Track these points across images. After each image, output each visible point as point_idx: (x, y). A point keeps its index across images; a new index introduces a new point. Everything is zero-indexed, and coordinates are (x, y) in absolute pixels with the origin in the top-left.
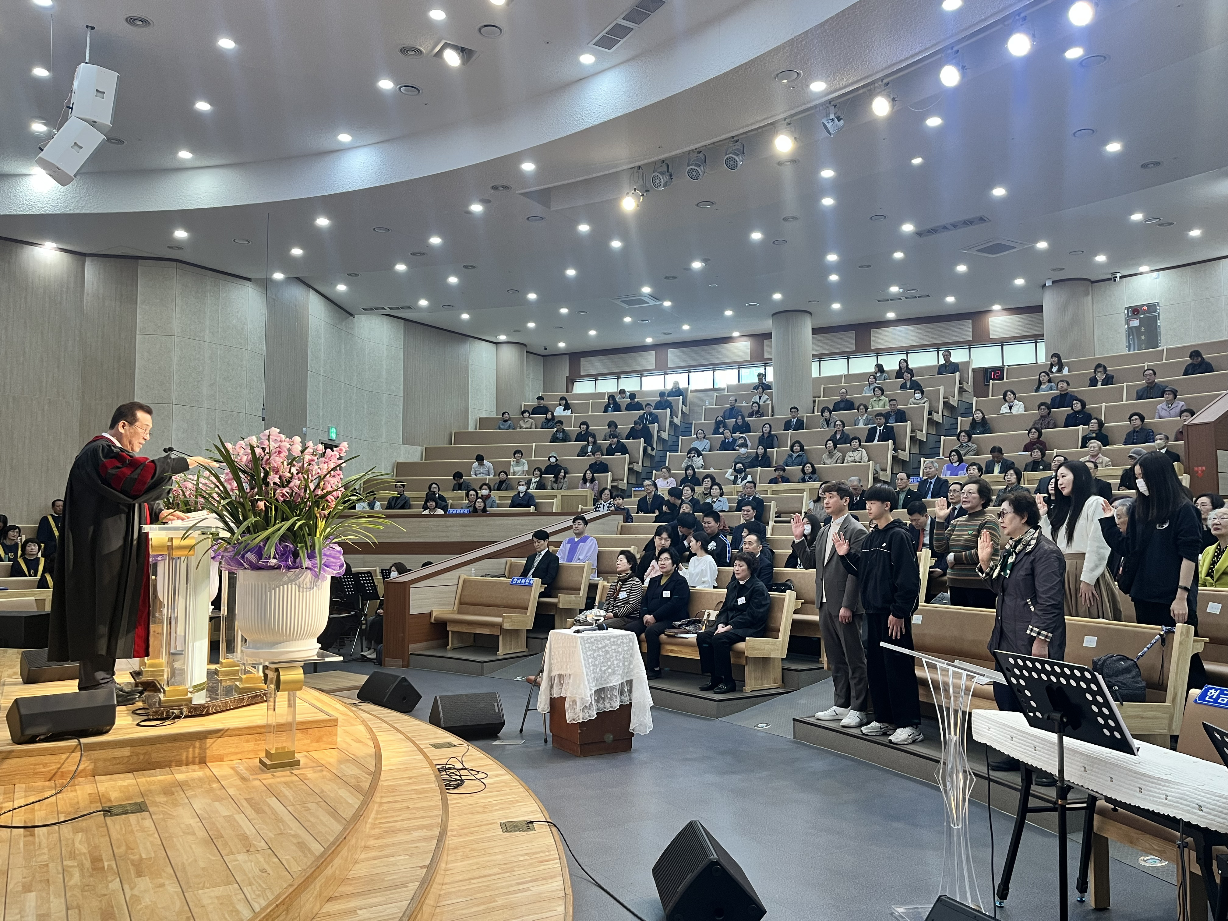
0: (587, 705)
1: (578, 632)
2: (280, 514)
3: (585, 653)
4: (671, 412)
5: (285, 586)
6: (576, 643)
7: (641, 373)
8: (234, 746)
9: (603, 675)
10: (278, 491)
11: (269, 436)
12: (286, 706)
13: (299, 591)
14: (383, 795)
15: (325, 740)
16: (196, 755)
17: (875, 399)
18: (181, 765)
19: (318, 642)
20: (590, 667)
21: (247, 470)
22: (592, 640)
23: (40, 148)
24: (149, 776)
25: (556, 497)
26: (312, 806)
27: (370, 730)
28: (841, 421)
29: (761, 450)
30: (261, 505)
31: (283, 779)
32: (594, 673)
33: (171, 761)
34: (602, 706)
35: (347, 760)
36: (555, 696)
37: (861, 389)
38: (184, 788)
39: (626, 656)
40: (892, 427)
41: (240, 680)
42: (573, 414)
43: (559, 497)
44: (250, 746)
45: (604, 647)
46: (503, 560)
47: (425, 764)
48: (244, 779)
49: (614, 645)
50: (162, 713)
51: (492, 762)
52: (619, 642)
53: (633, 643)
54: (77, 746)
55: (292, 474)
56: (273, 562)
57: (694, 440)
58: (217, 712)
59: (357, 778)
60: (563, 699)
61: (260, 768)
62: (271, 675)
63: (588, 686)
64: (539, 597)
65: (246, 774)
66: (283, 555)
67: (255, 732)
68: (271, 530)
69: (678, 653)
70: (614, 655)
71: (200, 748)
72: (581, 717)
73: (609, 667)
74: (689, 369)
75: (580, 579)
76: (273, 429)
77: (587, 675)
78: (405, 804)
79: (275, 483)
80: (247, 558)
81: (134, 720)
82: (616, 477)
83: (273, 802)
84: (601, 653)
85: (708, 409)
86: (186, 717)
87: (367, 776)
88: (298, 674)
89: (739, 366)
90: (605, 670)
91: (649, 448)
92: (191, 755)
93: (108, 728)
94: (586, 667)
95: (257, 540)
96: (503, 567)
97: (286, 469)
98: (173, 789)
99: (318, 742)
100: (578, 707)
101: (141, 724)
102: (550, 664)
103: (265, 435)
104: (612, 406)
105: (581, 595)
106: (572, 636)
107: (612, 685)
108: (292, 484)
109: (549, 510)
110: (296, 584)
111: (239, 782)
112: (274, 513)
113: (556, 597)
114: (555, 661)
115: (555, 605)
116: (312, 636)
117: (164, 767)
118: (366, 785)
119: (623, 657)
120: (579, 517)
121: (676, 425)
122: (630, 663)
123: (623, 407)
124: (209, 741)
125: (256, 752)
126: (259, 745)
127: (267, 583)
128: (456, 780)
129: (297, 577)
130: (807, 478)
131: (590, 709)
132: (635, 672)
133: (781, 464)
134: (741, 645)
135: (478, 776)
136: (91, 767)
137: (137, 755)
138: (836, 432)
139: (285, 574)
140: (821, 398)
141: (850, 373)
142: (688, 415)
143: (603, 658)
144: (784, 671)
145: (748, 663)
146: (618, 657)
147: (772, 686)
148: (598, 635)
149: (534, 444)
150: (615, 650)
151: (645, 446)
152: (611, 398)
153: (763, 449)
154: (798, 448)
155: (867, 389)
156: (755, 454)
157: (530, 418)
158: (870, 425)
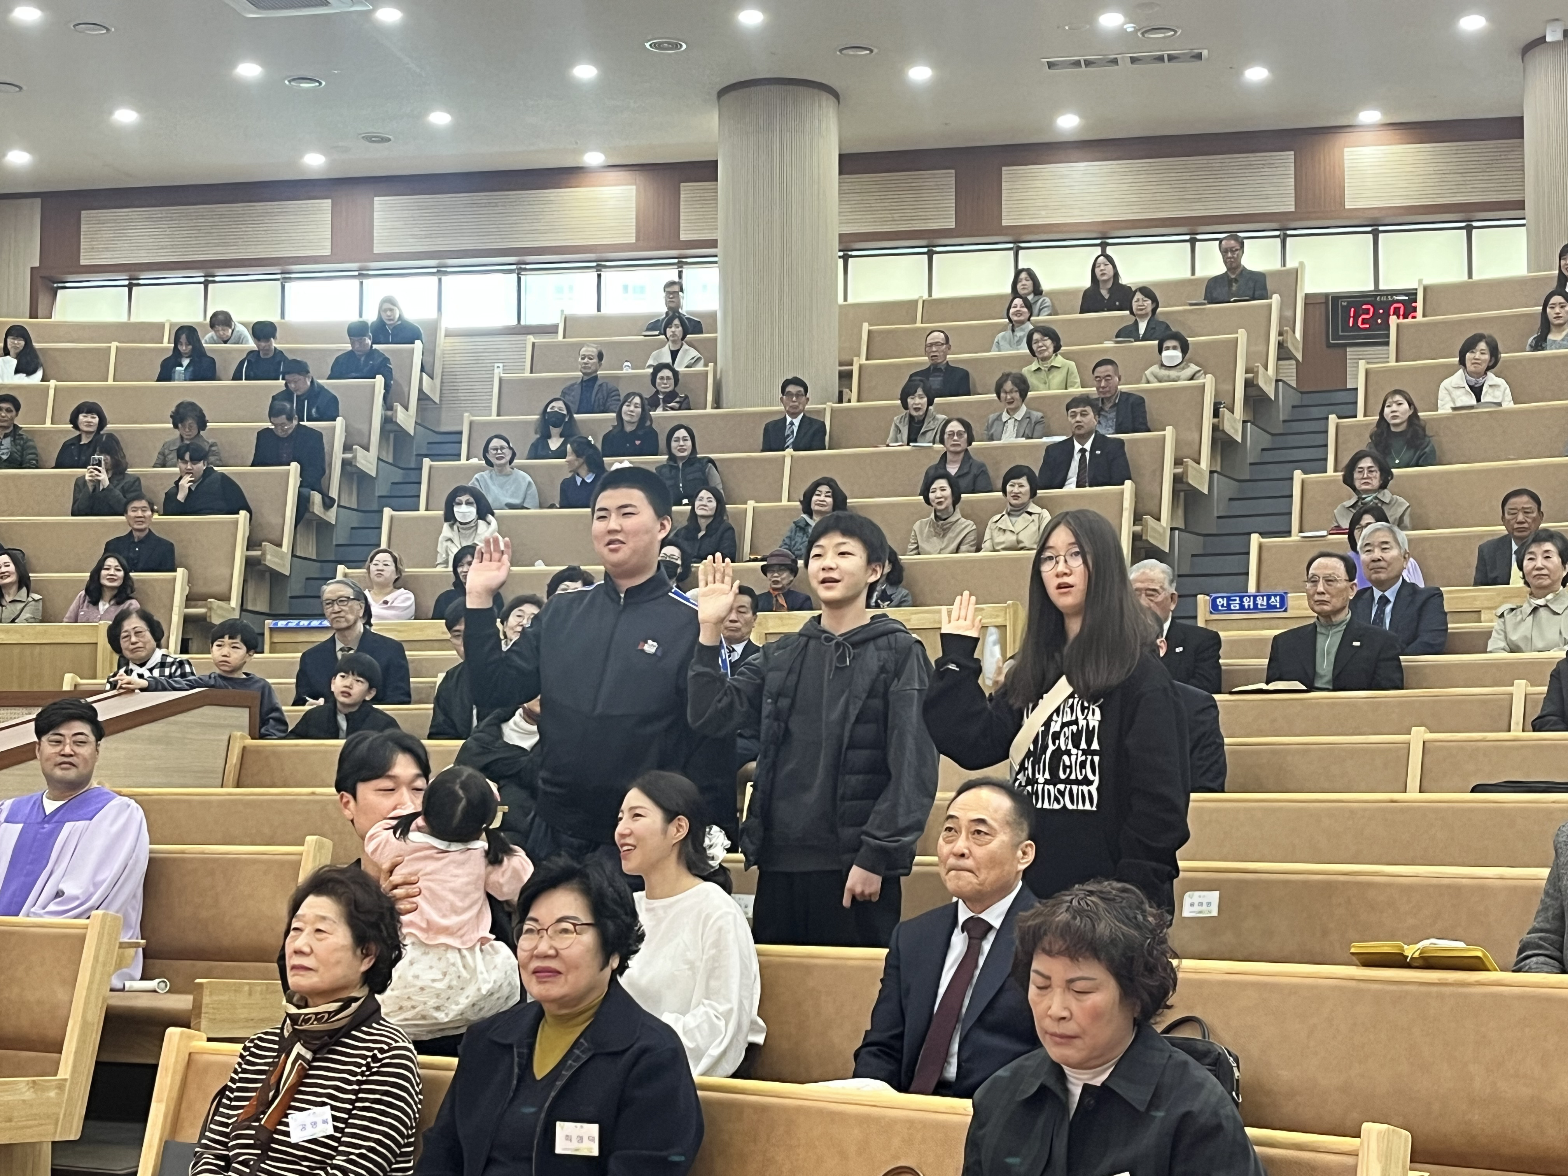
4: (387, 387)
7: (284, 269)
17: (1034, 366)
28: (962, 422)
29: (704, 505)
37: (986, 338)
40: (1120, 444)
42: (52, 383)
57: (475, 470)
74: (441, 263)
82: (201, 589)
85: (511, 381)
89: (602, 260)
91: (317, 497)
104: (186, 362)
105: (65, 1071)
123: (228, 365)
138: (944, 458)
140: (863, 361)
141: (936, 295)
142: (438, 407)
151: (305, 490)
152: (183, 338)
153: (714, 504)
154: (830, 500)
155: (1003, 337)
156: (687, 516)
158: (1043, 440)
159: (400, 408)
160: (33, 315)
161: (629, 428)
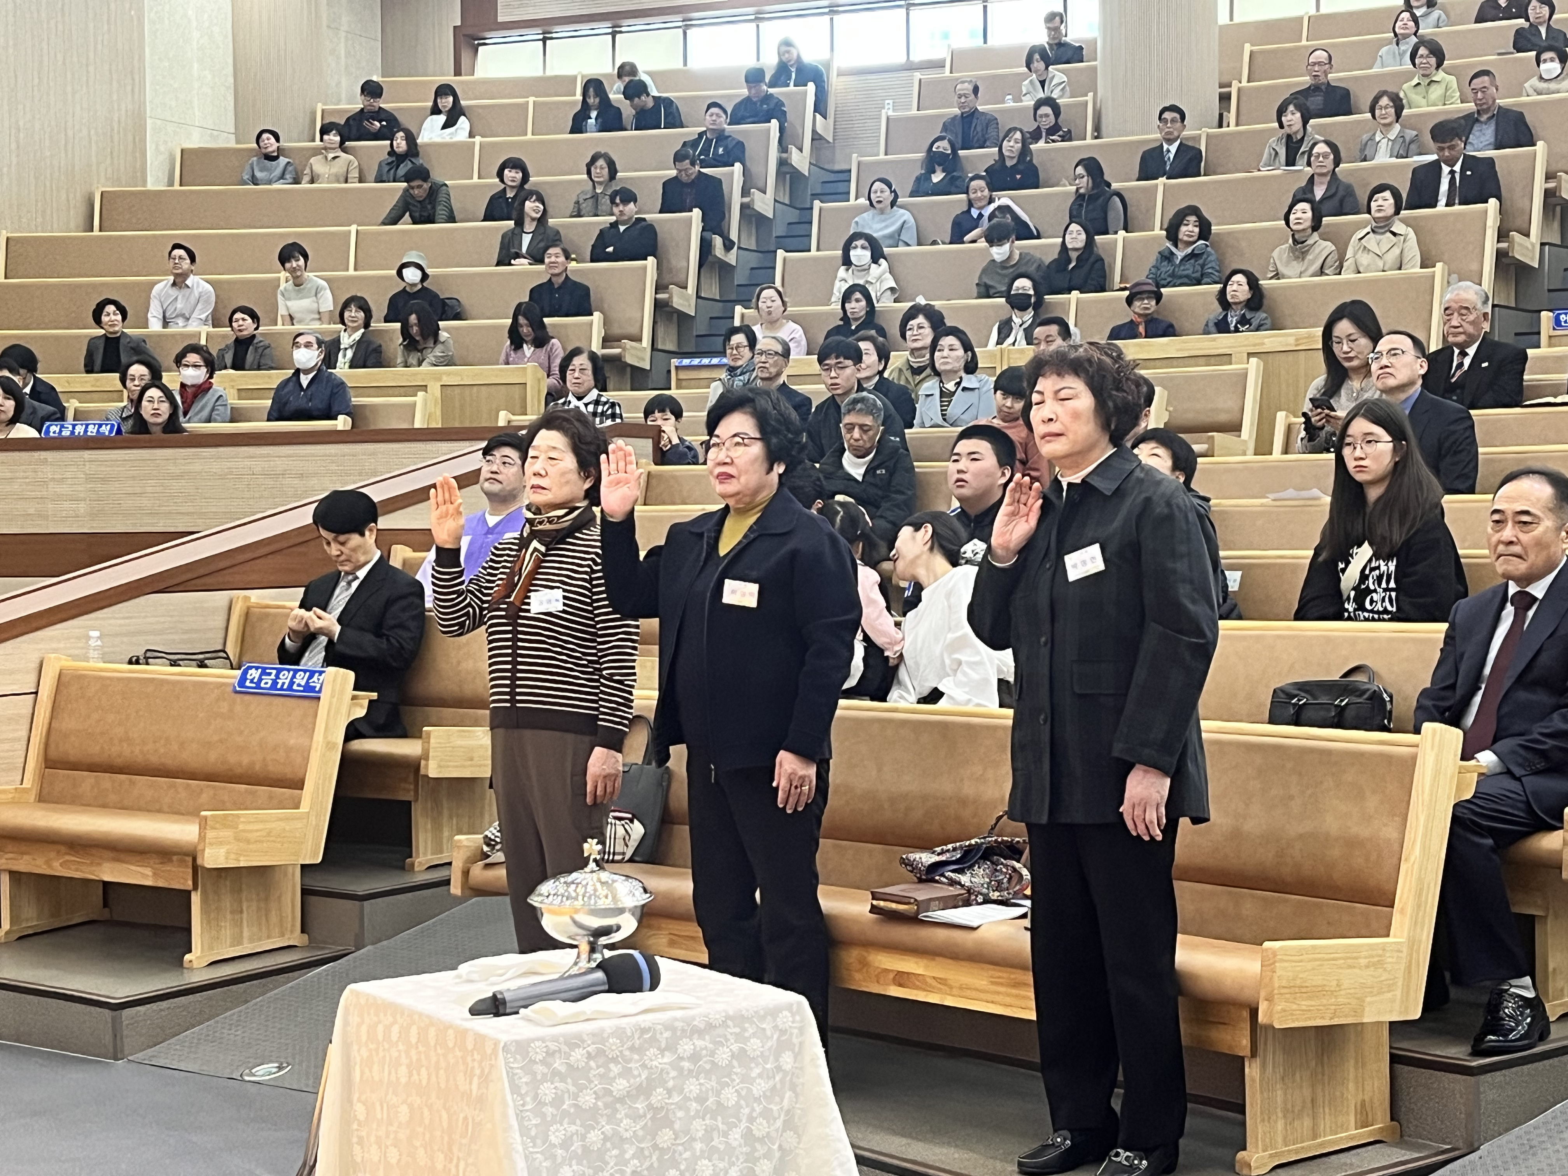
1: (494, 1002)
4: (782, 130)
6: (485, 1079)
7: (685, 16)
17: (1416, 81)
25: (421, 387)
28: (1328, 143)
29: (1076, 237)
37: (1370, 54)
40: (1491, 161)
42: (478, 139)
43: (435, 389)
45: (644, 1090)
46: (220, 598)
49: (698, 1073)
52: (723, 1056)
57: (861, 210)
64: (348, 740)
70: (698, 1127)
74: (832, 3)
82: (616, 331)
84: (626, 1127)
85: (898, 120)
91: (718, 241)
96: (220, 622)
104: (594, 114)
106: (462, 1033)
109: (400, 426)
113: (417, 735)
115: (411, 767)
119: (748, 1135)
121: (797, 174)
130: (1234, 321)
133: (1143, 280)
138: (1311, 180)
140: (1244, 83)
141: (1324, 10)
142: (832, 146)
143: (640, 1154)
144: (1398, 1067)
145: (1260, 1051)
146: (717, 1142)
147: (1352, 1138)
148: (607, 1025)
149: (353, 228)
150: (701, 1099)
151: (707, 234)
152: (592, 92)
153: (1083, 236)
154: (1196, 230)
155: (1387, 53)
156: (1058, 249)
157: (345, 150)
158: (1416, 158)
159: (794, 150)
160: (458, 72)
161: (1009, 163)
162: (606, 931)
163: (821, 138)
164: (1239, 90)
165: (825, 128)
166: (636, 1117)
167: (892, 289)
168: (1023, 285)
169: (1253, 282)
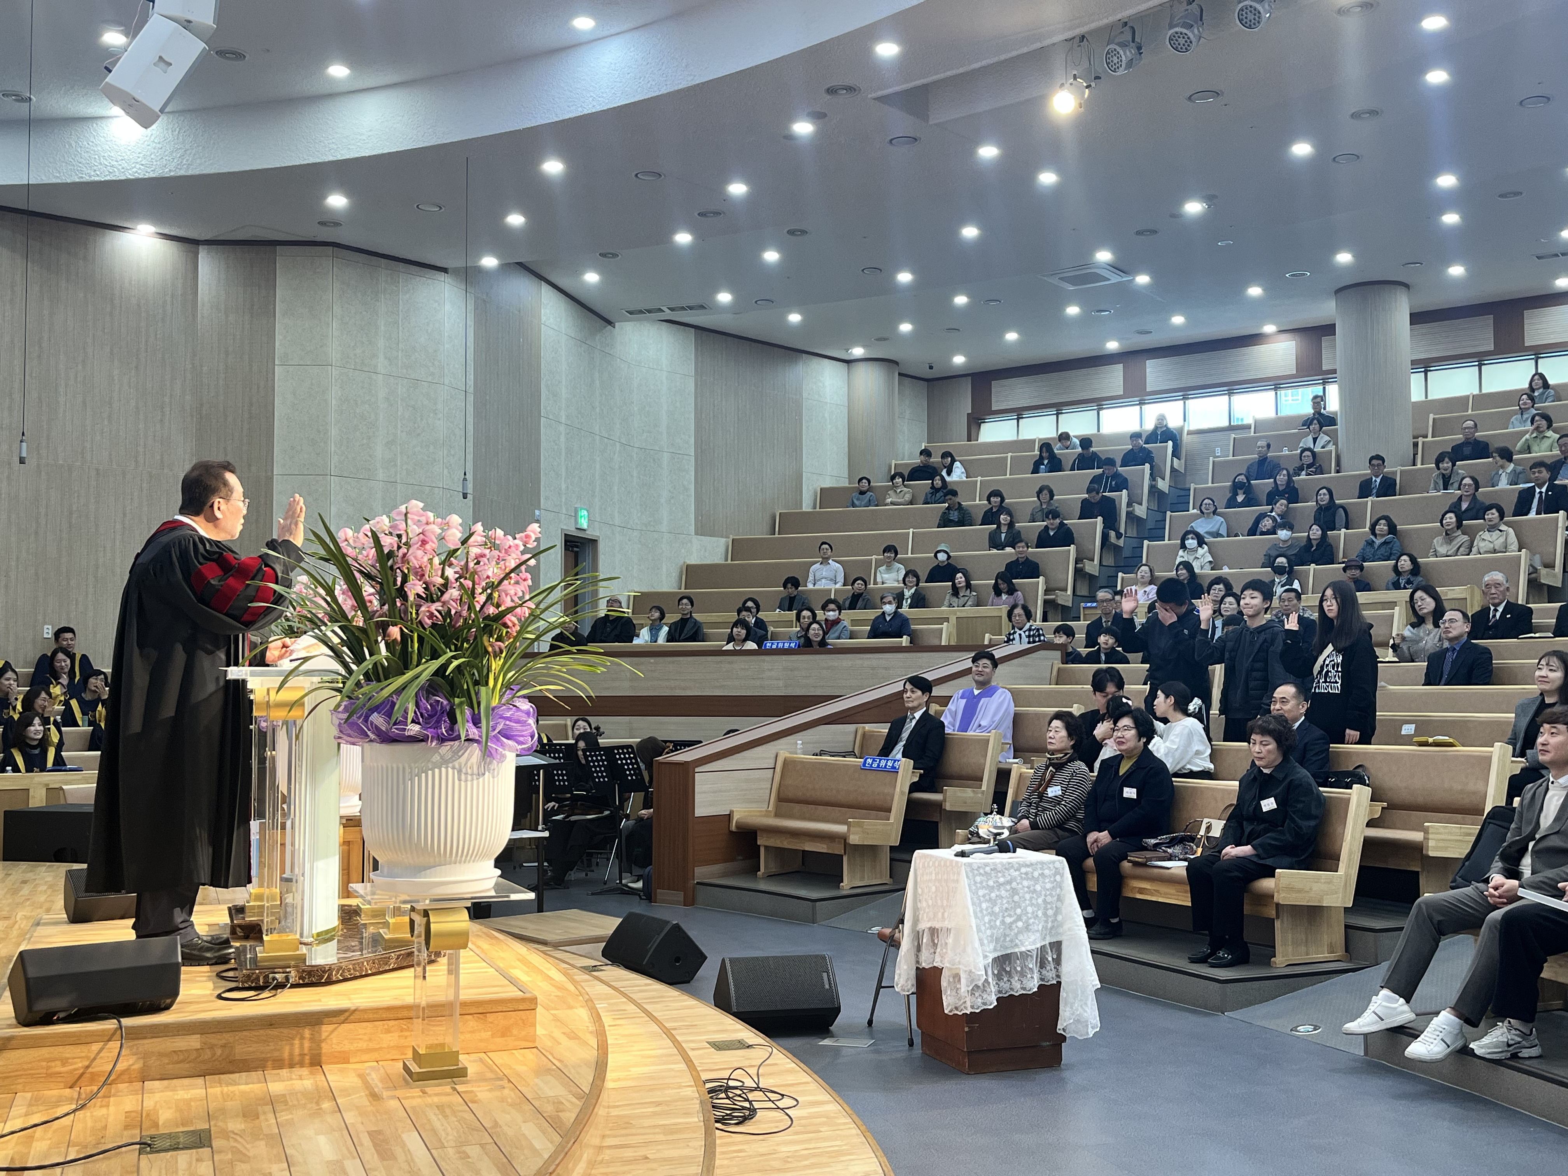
0: (980, 983)
1: (962, 854)
2: (427, 649)
3: (974, 893)
4: (1152, 468)
5: (437, 771)
6: (959, 874)
7: (1099, 403)
8: (366, 1037)
9: (1008, 932)
10: (423, 609)
11: (406, 515)
12: (446, 972)
13: (460, 780)
14: (608, 1133)
15: (515, 1032)
16: (306, 1051)
18: (281, 1067)
19: (496, 867)
20: (983, 916)
21: (374, 572)
22: (988, 869)
23: (106, 68)
24: (228, 1084)
25: (947, 620)
26: (474, 1151)
27: (597, 1018)
28: (1472, 478)
29: (1316, 532)
30: (395, 632)
31: (436, 1099)
32: (991, 927)
33: (265, 1060)
34: (1006, 986)
35: (548, 1071)
36: (924, 965)
37: (1504, 420)
38: (278, 1107)
39: (1049, 899)
40: (1564, 486)
41: (386, 925)
42: (979, 478)
43: (953, 620)
44: (390, 1039)
45: (1009, 882)
46: (851, 728)
47: (688, 1080)
48: (374, 1096)
49: (1027, 879)
50: (258, 979)
51: (810, 1079)
52: (1036, 874)
53: (1062, 876)
54: (116, 1030)
55: (447, 579)
56: (414, 729)
57: (1195, 516)
58: (346, 980)
59: (558, 1104)
60: (937, 972)
61: (404, 1079)
62: (419, 920)
63: (980, 951)
64: (910, 792)
65: (378, 1087)
66: (431, 716)
67: (400, 1016)
68: (409, 675)
69: (1152, 895)
70: (1027, 896)
71: (312, 1039)
72: (968, 1004)
73: (1019, 918)
74: (1185, 393)
75: (982, 761)
76: (414, 502)
77: (979, 930)
78: (642, 1152)
79: (419, 596)
80: (372, 723)
81: (215, 988)
82: (1053, 585)
83: (413, 1141)
84: (1004, 893)
85: (1220, 462)
86: (293, 986)
87: (574, 1100)
88: (461, 921)
89: (1277, 384)
90: (1012, 923)
91: (1112, 534)
92: (297, 1051)
93: (168, 1001)
94: (976, 917)
95: (386, 693)
96: (852, 738)
97: (436, 570)
98: (259, 1108)
99: (503, 1035)
100: (964, 987)
101: (224, 995)
102: (916, 910)
103: (399, 513)
104: (1046, 462)
105: (984, 788)
106: (951, 861)
107: (1023, 949)
108: (446, 597)
109: (935, 642)
110: (453, 768)
111: (366, 1102)
112: (416, 645)
113: (941, 791)
114: (924, 904)
115: (938, 805)
116: (483, 856)
117: (255, 1069)
118: (569, 1117)
119: (1044, 901)
120: (982, 654)
121: (1161, 493)
122: (1057, 911)
123: (1067, 463)
124: (326, 1029)
125: (401, 1048)
126: (406, 1037)
127: (406, 766)
128: (744, 1108)
129: (456, 755)
130: (1402, 582)
131: (984, 991)
132: (1066, 927)
133: (1354, 557)
134: (1267, 884)
135: (780, 1104)
136: (138, 1066)
137: (212, 1047)
138: (1460, 499)
139: (436, 750)
140: (1428, 439)
141: (1484, 391)
142: (1181, 476)
143: (1008, 902)
144: (1350, 931)
145: (1281, 915)
146: (1034, 901)
147: (1326, 957)
148: (998, 861)
149: (911, 530)
150: (1028, 887)
151: (1105, 530)
152: (1044, 449)
153: (1320, 532)
154: (1386, 528)
155: (1516, 419)
156: (1305, 540)
157: (905, 486)
158: (1521, 486)
159: (1160, 480)
160: (969, 440)
161: (1281, 488)
162: (1000, 834)
163: (1177, 470)
164: (1423, 442)
165: (1180, 465)
166: (1007, 891)
167: (1210, 562)
168: (1282, 560)
169: (1413, 560)
